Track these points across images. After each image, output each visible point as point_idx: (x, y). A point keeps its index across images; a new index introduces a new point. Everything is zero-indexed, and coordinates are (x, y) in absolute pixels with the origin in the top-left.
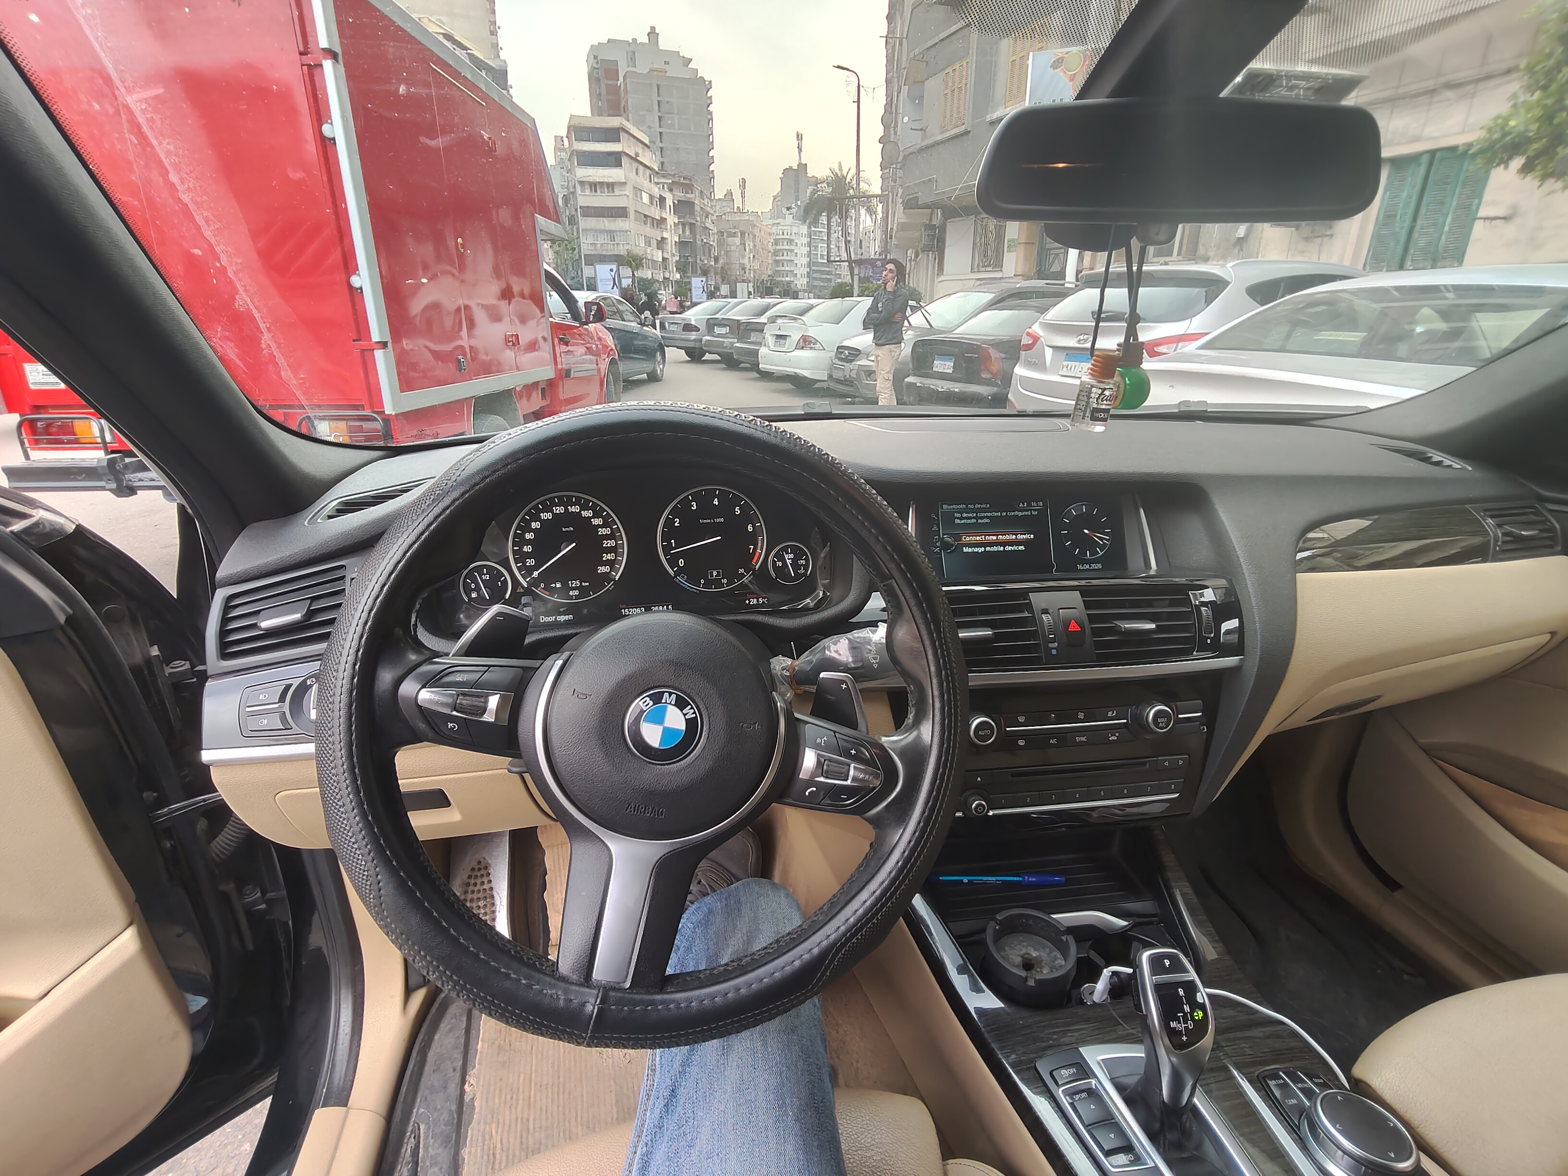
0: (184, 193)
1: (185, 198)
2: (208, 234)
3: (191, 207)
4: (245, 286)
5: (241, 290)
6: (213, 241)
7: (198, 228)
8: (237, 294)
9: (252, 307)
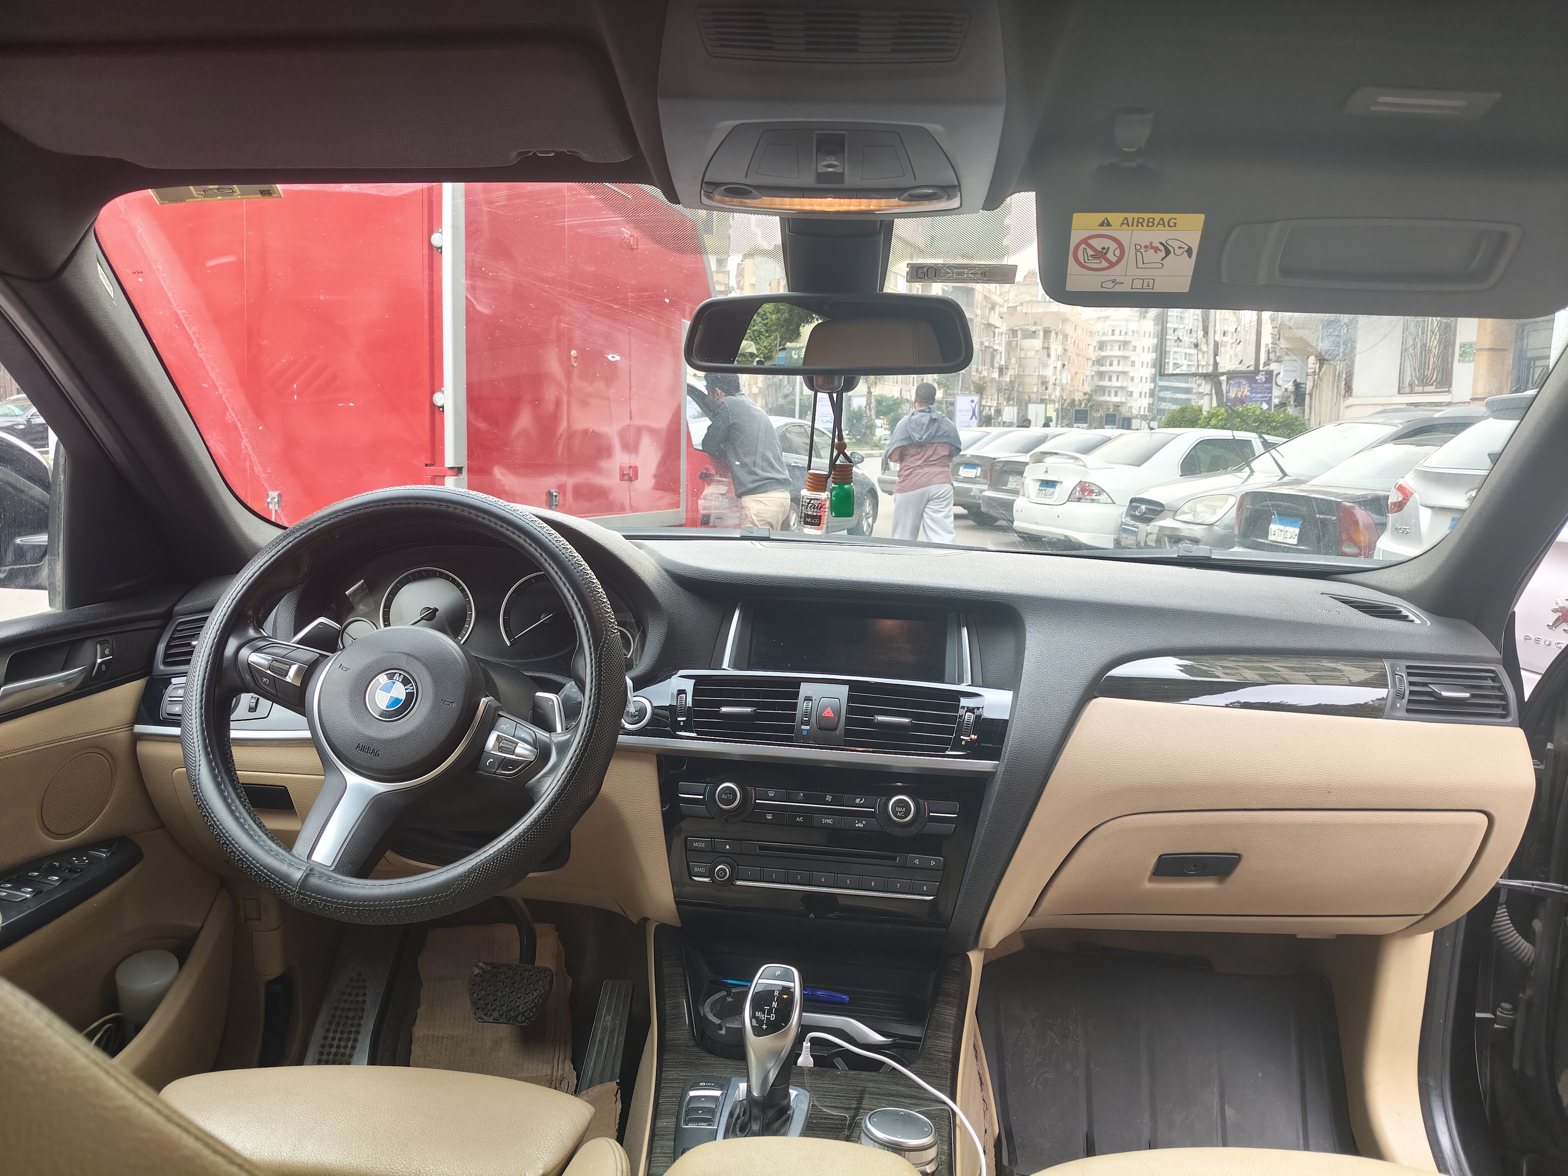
0: (201, 353)
1: (201, 356)
2: (212, 375)
3: (204, 360)
4: (232, 407)
5: (230, 409)
6: (215, 379)
7: (207, 372)
8: (227, 411)
9: (236, 420)
